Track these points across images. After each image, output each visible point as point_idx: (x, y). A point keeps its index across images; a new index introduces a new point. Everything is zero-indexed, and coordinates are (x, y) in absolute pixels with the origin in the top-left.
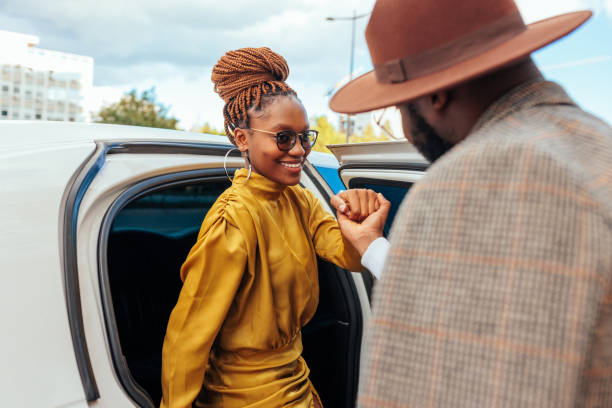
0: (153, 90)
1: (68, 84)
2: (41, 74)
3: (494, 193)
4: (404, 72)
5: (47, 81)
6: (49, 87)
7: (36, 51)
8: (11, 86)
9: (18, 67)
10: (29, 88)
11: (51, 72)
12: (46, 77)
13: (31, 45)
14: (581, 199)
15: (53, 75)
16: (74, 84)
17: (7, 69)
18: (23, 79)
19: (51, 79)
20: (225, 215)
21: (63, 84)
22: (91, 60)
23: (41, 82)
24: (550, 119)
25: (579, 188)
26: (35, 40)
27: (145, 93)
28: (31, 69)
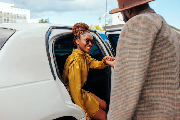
0: (48, 19)
1: (23, 18)
2: (15, 15)
3: (138, 23)
4: (123, 6)
5: (17, 17)
6: (18, 18)
7: (13, 8)
8: (6, 19)
9: (8, 13)
10: (12, 19)
11: (18, 14)
12: (16, 16)
13: (12, 7)
14: (152, 23)
15: (19, 15)
16: (25, 18)
17: (5, 14)
18: (10, 17)
19: (18, 16)
20: (75, 60)
21: (21, 18)
22: (29, 11)
23: (15, 18)
24: (150, 14)
25: (152, 22)
26: (13, 5)
27: (46, 20)
28: (12, 14)
